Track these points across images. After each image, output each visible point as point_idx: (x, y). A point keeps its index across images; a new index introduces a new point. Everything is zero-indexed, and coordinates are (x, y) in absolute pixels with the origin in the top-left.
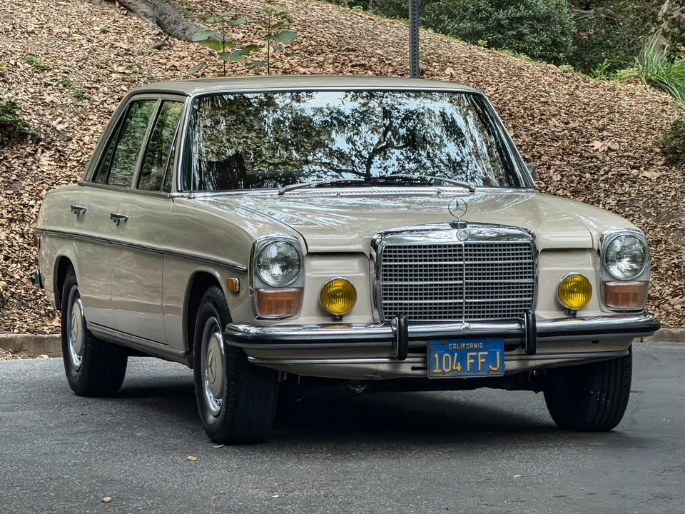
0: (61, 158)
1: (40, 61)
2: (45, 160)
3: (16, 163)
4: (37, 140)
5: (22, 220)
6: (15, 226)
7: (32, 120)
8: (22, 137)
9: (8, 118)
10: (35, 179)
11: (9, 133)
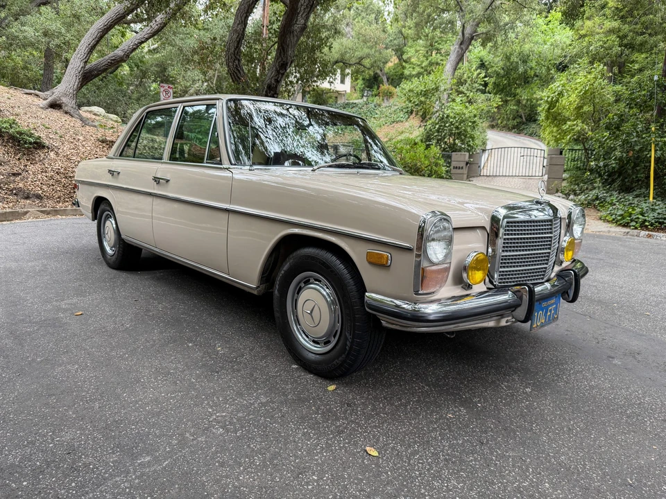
0: (57, 154)
1: (47, 126)
2: (52, 154)
3: (42, 154)
4: (49, 148)
5: (46, 172)
6: (44, 174)
7: (47, 143)
8: (44, 147)
9: (38, 141)
10: (49, 160)
11: (39, 145)
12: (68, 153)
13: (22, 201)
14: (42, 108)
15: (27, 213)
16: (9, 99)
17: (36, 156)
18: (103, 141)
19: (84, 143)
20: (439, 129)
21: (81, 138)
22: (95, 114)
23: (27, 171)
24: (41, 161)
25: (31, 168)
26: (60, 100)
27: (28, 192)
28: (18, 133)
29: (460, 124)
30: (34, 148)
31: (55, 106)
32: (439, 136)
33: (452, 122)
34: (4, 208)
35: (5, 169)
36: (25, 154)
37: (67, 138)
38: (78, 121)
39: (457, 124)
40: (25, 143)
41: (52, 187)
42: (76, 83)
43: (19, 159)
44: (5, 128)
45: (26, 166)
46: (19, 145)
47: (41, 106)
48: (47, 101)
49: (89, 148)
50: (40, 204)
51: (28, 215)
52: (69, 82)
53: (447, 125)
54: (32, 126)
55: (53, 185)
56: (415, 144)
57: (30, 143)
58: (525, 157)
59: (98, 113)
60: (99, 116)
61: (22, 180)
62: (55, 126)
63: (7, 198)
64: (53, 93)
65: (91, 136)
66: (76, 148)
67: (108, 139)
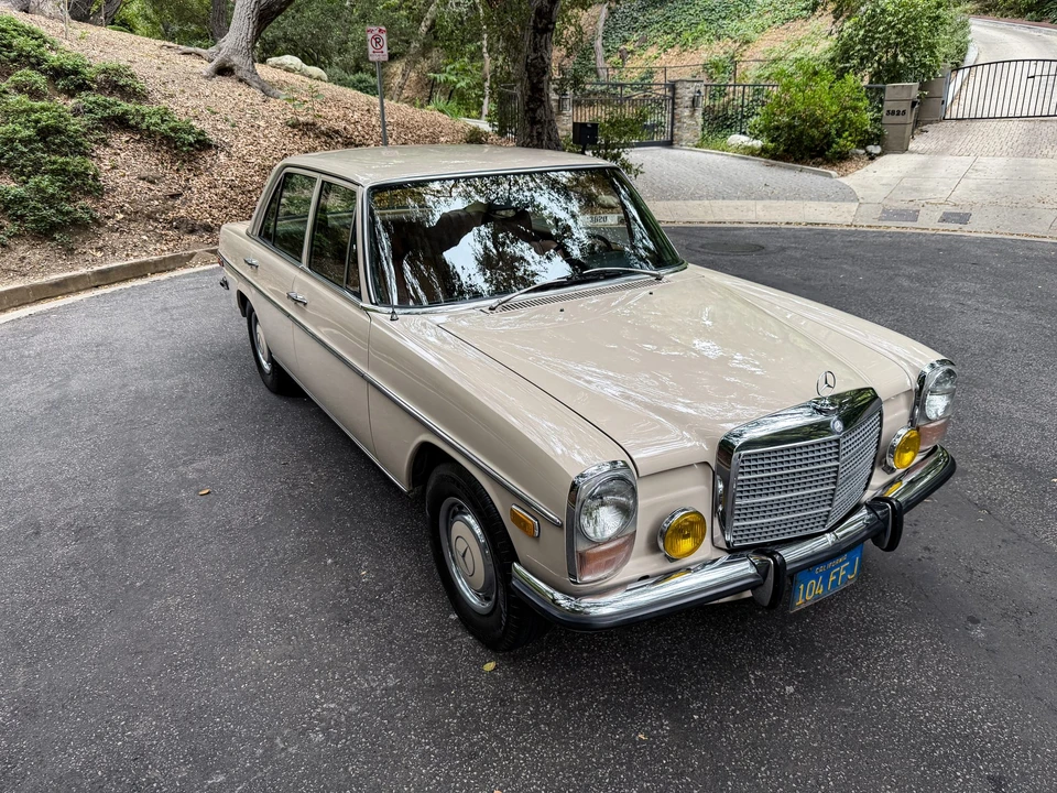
0: (229, 155)
1: (214, 109)
2: (222, 156)
3: (208, 159)
4: (217, 147)
5: (215, 187)
6: (212, 191)
7: (213, 138)
8: (210, 146)
9: (201, 138)
10: (219, 166)
11: (203, 145)
12: (245, 152)
13: (186, 237)
14: (206, 77)
15: (192, 256)
16: (159, 69)
17: (202, 162)
18: (293, 126)
19: (266, 132)
20: (865, 36)
21: (262, 123)
22: (288, 70)
23: (190, 189)
24: (207, 170)
25: (196, 183)
26: (231, 60)
27: (192, 222)
28: (173, 129)
29: (905, 26)
30: (197, 149)
31: (224, 70)
32: (864, 50)
33: (890, 22)
34: (164, 251)
35: (160, 189)
36: (185, 161)
37: (242, 126)
38: (258, 92)
39: (900, 26)
40: (184, 144)
41: (225, 210)
42: (250, 30)
43: (178, 170)
44: (154, 125)
45: (187, 180)
46: (176, 148)
47: (205, 74)
48: (213, 63)
49: (273, 140)
50: (210, 240)
51: (194, 259)
52: (240, 29)
53: (881, 29)
54: (191, 113)
55: (226, 207)
56: (816, 73)
57: (191, 145)
58: (1037, 78)
59: (292, 67)
60: (293, 71)
61: (184, 203)
62: (224, 108)
63: (166, 235)
64: (220, 49)
65: (277, 118)
66: (255, 142)
67: (301, 119)
